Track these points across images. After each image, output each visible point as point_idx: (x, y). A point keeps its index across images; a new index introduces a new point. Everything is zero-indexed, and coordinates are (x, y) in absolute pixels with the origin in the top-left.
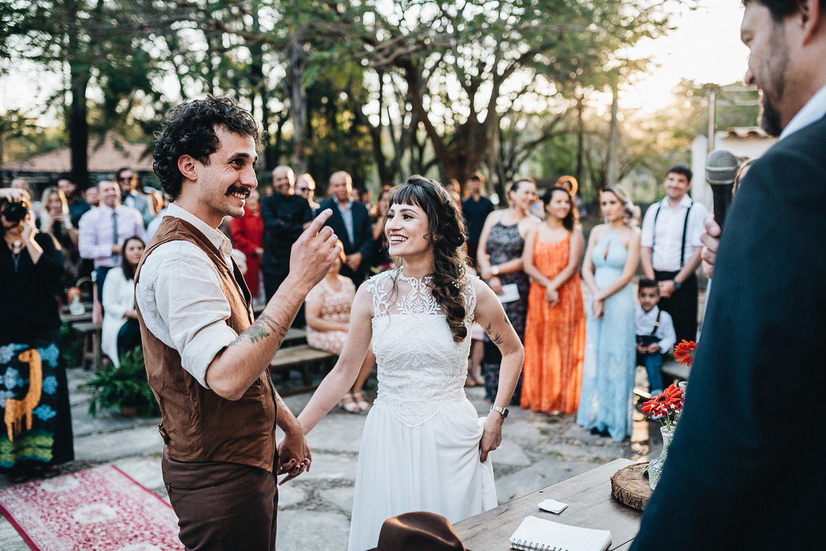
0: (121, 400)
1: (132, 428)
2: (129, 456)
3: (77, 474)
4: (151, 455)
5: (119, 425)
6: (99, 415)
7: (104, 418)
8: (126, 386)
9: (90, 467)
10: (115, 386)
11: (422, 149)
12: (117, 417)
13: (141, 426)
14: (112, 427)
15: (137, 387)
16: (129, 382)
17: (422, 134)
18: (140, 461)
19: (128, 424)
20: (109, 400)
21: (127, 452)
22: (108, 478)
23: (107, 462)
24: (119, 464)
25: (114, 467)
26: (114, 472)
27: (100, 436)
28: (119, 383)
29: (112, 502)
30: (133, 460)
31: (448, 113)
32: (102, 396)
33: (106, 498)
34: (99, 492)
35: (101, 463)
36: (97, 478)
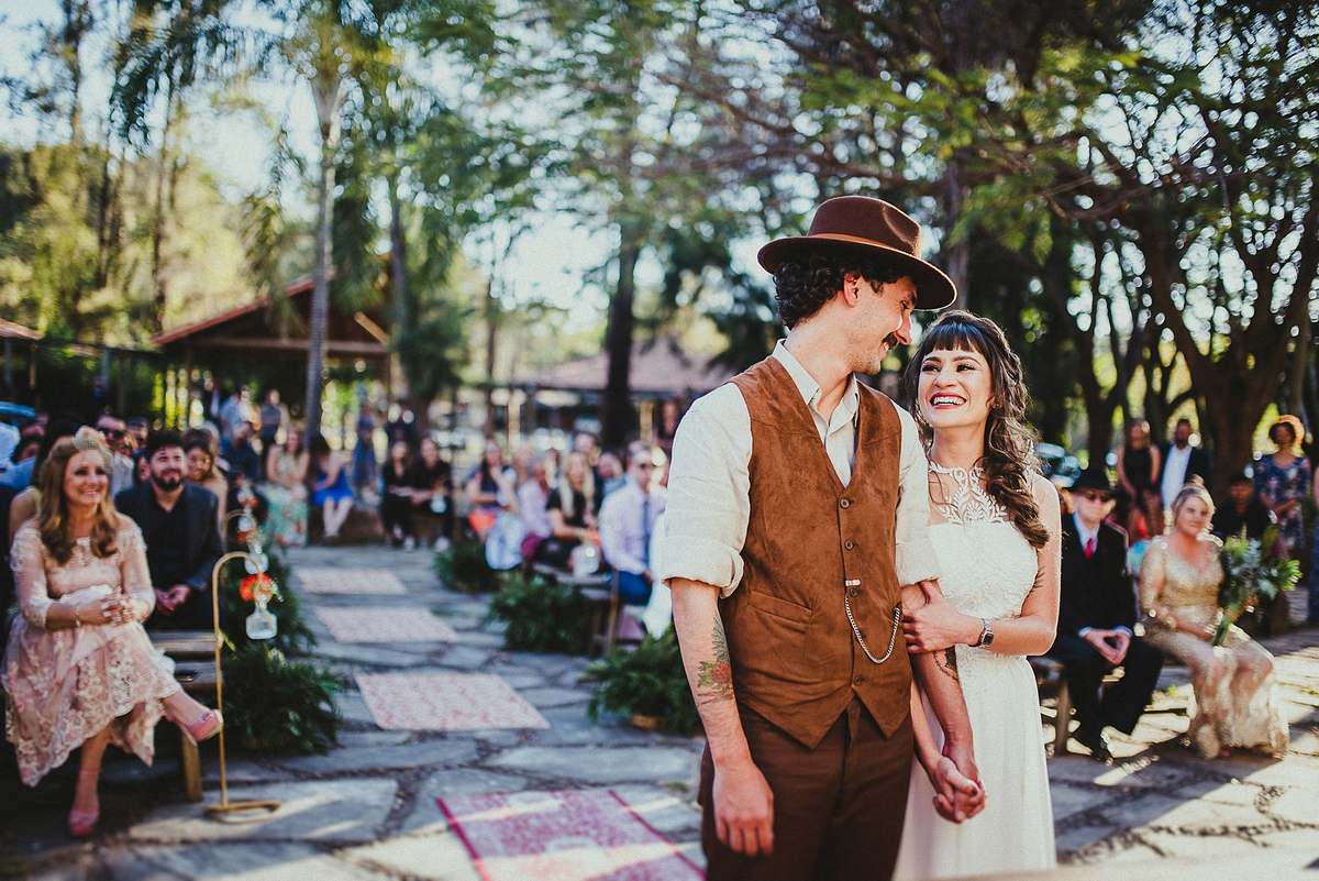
0: (635, 700)
1: (645, 746)
2: (636, 782)
3: (559, 794)
4: (668, 786)
5: (628, 739)
6: (600, 720)
7: (608, 727)
8: (644, 681)
9: (578, 788)
10: (629, 679)
11: (1167, 373)
12: (627, 726)
13: (660, 744)
14: (617, 741)
15: (659, 684)
16: (650, 676)
17: (1167, 349)
18: (649, 791)
19: (642, 740)
20: (617, 698)
21: (634, 777)
22: (601, 807)
23: (603, 785)
24: (620, 790)
25: (612, 793)
26: (611, 800)
27: (599, 750)
28: (634, 675)
29: (601, 840)
30: (641, 788)
31: (1221, 316)
32: (609, 692)
33: (593, 832)
34: (586, 823)
35: (594, 785)
36: (586, 804)
